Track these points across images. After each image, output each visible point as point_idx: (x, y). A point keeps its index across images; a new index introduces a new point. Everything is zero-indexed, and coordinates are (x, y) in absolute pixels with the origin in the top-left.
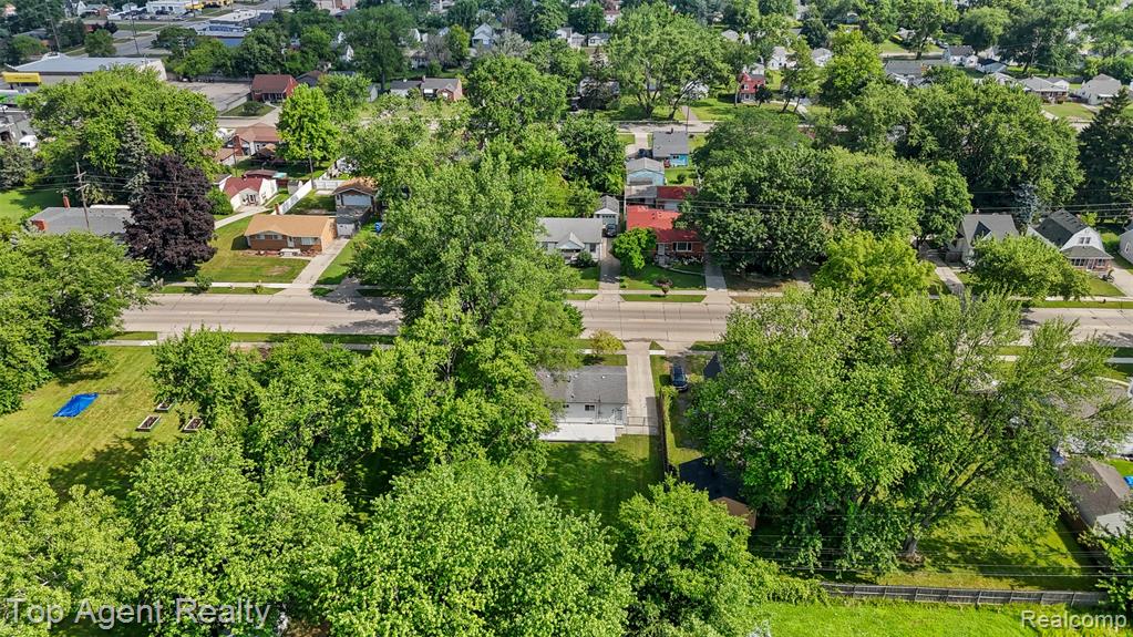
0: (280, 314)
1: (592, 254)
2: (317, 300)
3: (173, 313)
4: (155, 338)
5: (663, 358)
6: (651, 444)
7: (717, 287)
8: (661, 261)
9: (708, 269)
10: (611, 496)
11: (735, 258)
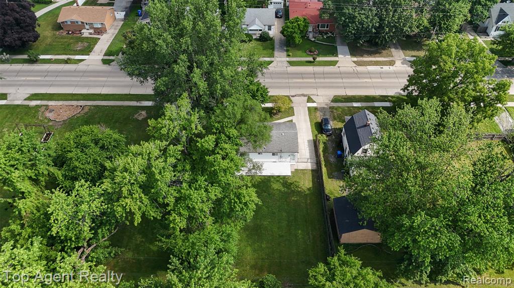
0: (83, 79)
1: (269, 31)
2: (106, 68)
3: (16, 79)
4: (6, 99)
5: (316, 109)
6: (313, 176)
7: (344, 54)
8: (311, 35)
9: (338, 40)
10: (291, 218)
11: (357, 38)
